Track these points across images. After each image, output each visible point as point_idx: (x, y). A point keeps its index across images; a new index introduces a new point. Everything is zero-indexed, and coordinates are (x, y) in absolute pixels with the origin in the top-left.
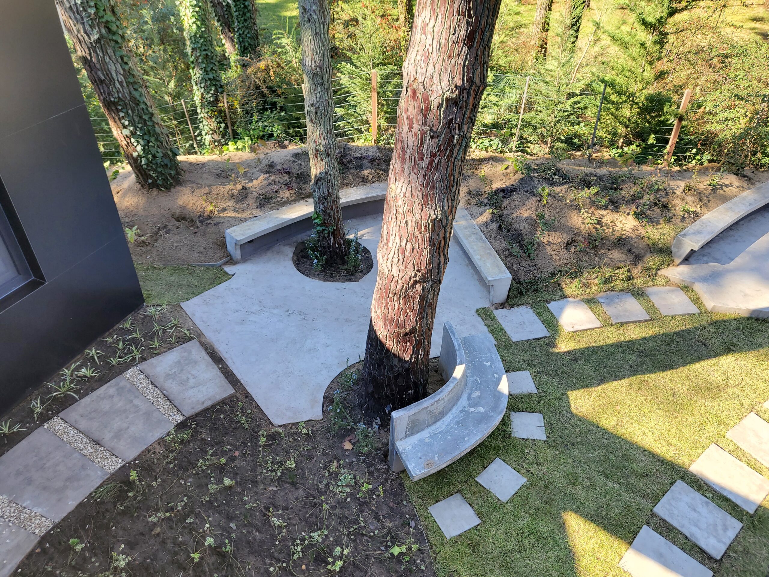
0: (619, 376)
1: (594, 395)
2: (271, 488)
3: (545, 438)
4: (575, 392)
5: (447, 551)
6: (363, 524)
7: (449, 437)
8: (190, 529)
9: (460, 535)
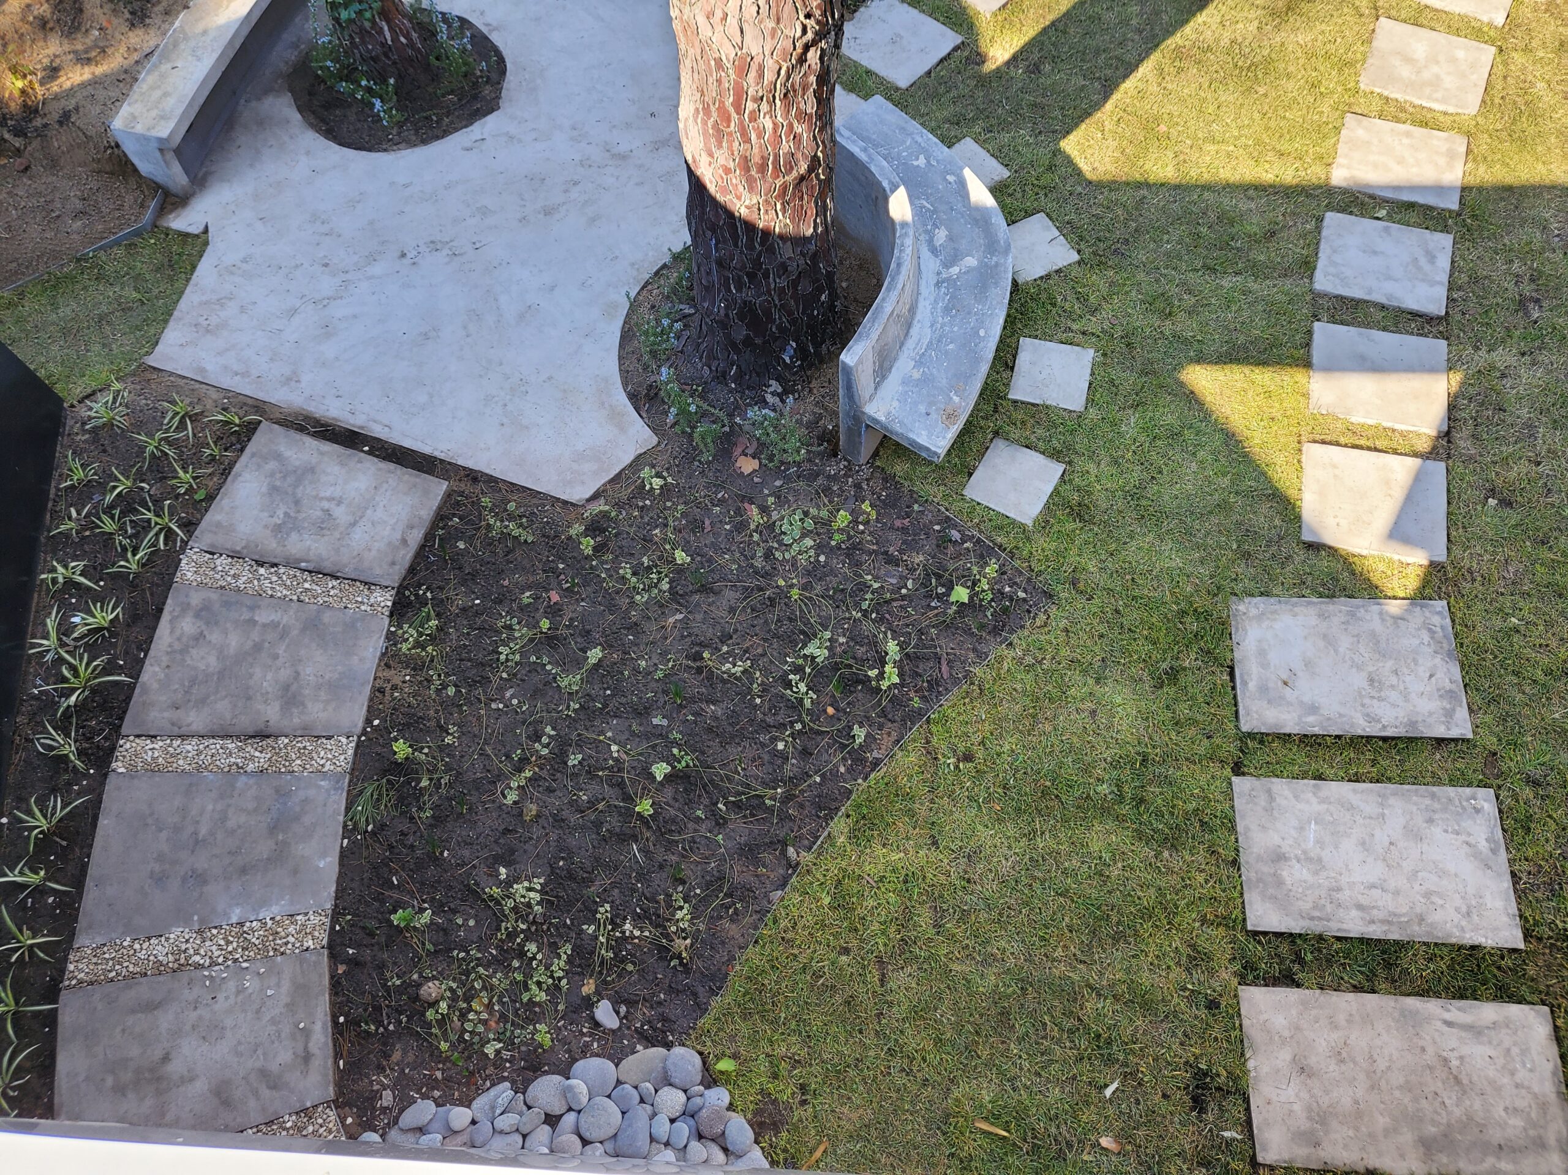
0: (1130, 63)
1: (1108, 126)
2: (671, 620)
3: (1076, 257)
4: (1071, 137)
5: (1044, 545)
6: (876, 585)
7: (951, 346)
8: (589, 772)
9: (1047, 507)
